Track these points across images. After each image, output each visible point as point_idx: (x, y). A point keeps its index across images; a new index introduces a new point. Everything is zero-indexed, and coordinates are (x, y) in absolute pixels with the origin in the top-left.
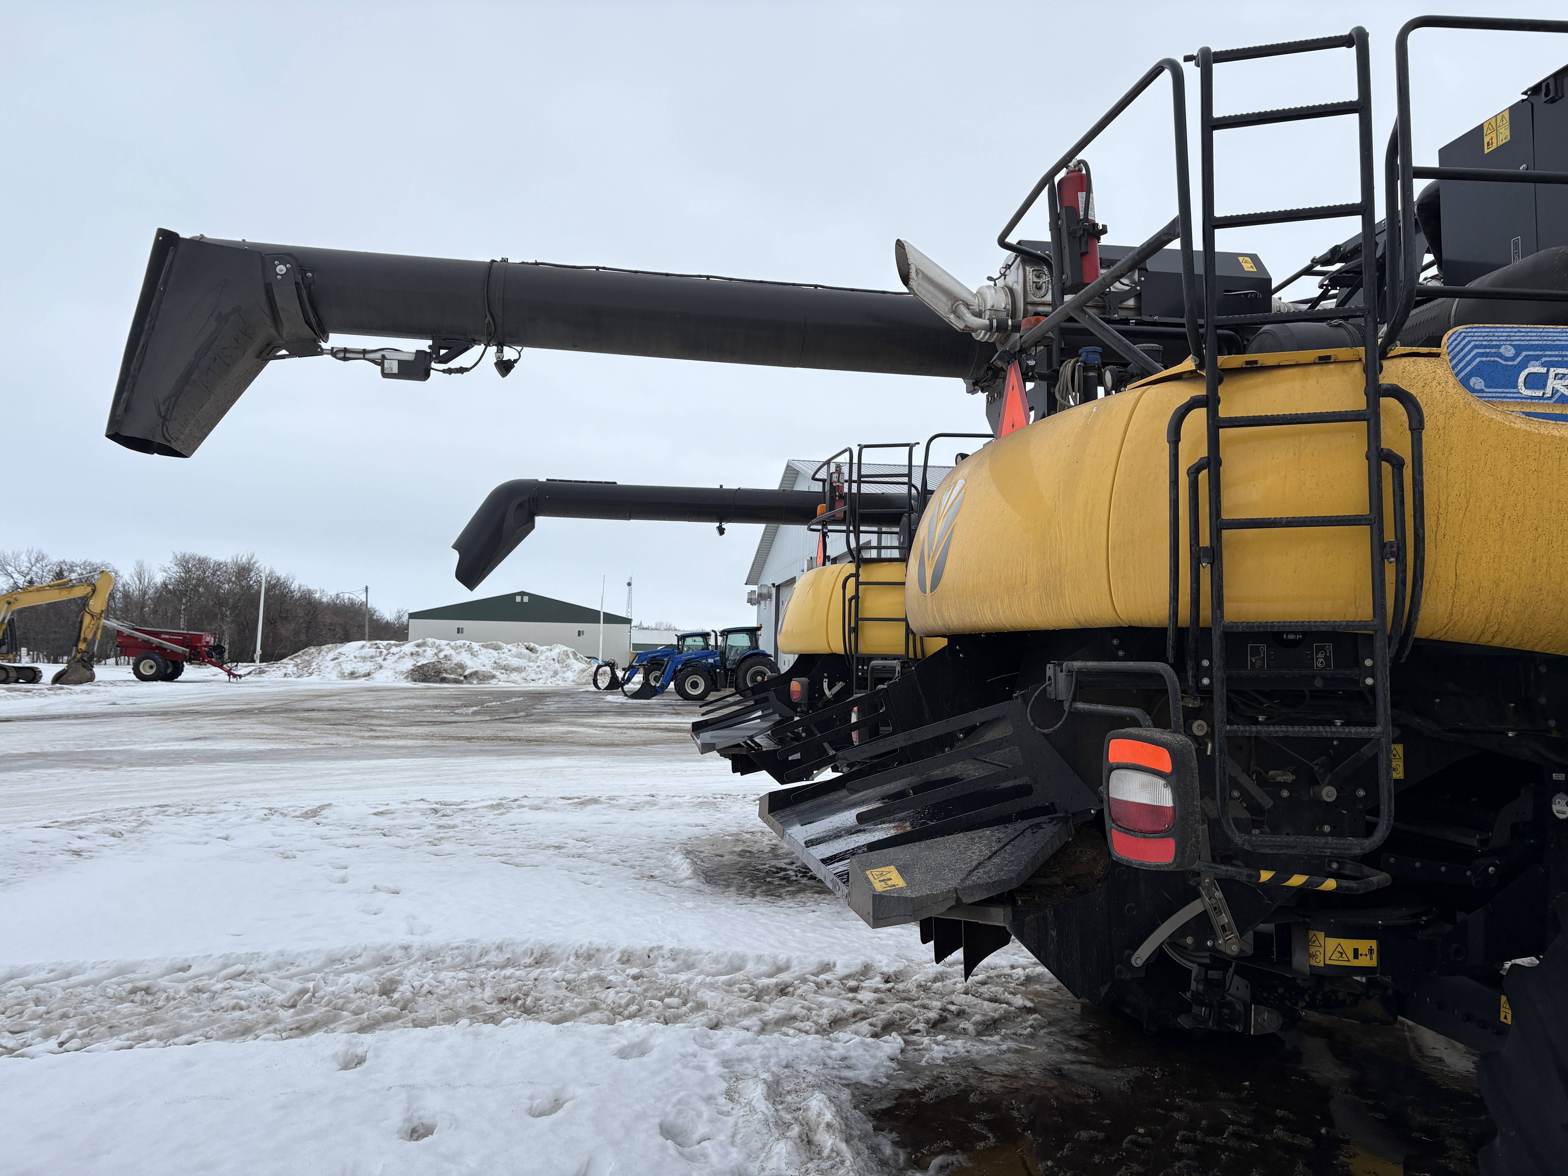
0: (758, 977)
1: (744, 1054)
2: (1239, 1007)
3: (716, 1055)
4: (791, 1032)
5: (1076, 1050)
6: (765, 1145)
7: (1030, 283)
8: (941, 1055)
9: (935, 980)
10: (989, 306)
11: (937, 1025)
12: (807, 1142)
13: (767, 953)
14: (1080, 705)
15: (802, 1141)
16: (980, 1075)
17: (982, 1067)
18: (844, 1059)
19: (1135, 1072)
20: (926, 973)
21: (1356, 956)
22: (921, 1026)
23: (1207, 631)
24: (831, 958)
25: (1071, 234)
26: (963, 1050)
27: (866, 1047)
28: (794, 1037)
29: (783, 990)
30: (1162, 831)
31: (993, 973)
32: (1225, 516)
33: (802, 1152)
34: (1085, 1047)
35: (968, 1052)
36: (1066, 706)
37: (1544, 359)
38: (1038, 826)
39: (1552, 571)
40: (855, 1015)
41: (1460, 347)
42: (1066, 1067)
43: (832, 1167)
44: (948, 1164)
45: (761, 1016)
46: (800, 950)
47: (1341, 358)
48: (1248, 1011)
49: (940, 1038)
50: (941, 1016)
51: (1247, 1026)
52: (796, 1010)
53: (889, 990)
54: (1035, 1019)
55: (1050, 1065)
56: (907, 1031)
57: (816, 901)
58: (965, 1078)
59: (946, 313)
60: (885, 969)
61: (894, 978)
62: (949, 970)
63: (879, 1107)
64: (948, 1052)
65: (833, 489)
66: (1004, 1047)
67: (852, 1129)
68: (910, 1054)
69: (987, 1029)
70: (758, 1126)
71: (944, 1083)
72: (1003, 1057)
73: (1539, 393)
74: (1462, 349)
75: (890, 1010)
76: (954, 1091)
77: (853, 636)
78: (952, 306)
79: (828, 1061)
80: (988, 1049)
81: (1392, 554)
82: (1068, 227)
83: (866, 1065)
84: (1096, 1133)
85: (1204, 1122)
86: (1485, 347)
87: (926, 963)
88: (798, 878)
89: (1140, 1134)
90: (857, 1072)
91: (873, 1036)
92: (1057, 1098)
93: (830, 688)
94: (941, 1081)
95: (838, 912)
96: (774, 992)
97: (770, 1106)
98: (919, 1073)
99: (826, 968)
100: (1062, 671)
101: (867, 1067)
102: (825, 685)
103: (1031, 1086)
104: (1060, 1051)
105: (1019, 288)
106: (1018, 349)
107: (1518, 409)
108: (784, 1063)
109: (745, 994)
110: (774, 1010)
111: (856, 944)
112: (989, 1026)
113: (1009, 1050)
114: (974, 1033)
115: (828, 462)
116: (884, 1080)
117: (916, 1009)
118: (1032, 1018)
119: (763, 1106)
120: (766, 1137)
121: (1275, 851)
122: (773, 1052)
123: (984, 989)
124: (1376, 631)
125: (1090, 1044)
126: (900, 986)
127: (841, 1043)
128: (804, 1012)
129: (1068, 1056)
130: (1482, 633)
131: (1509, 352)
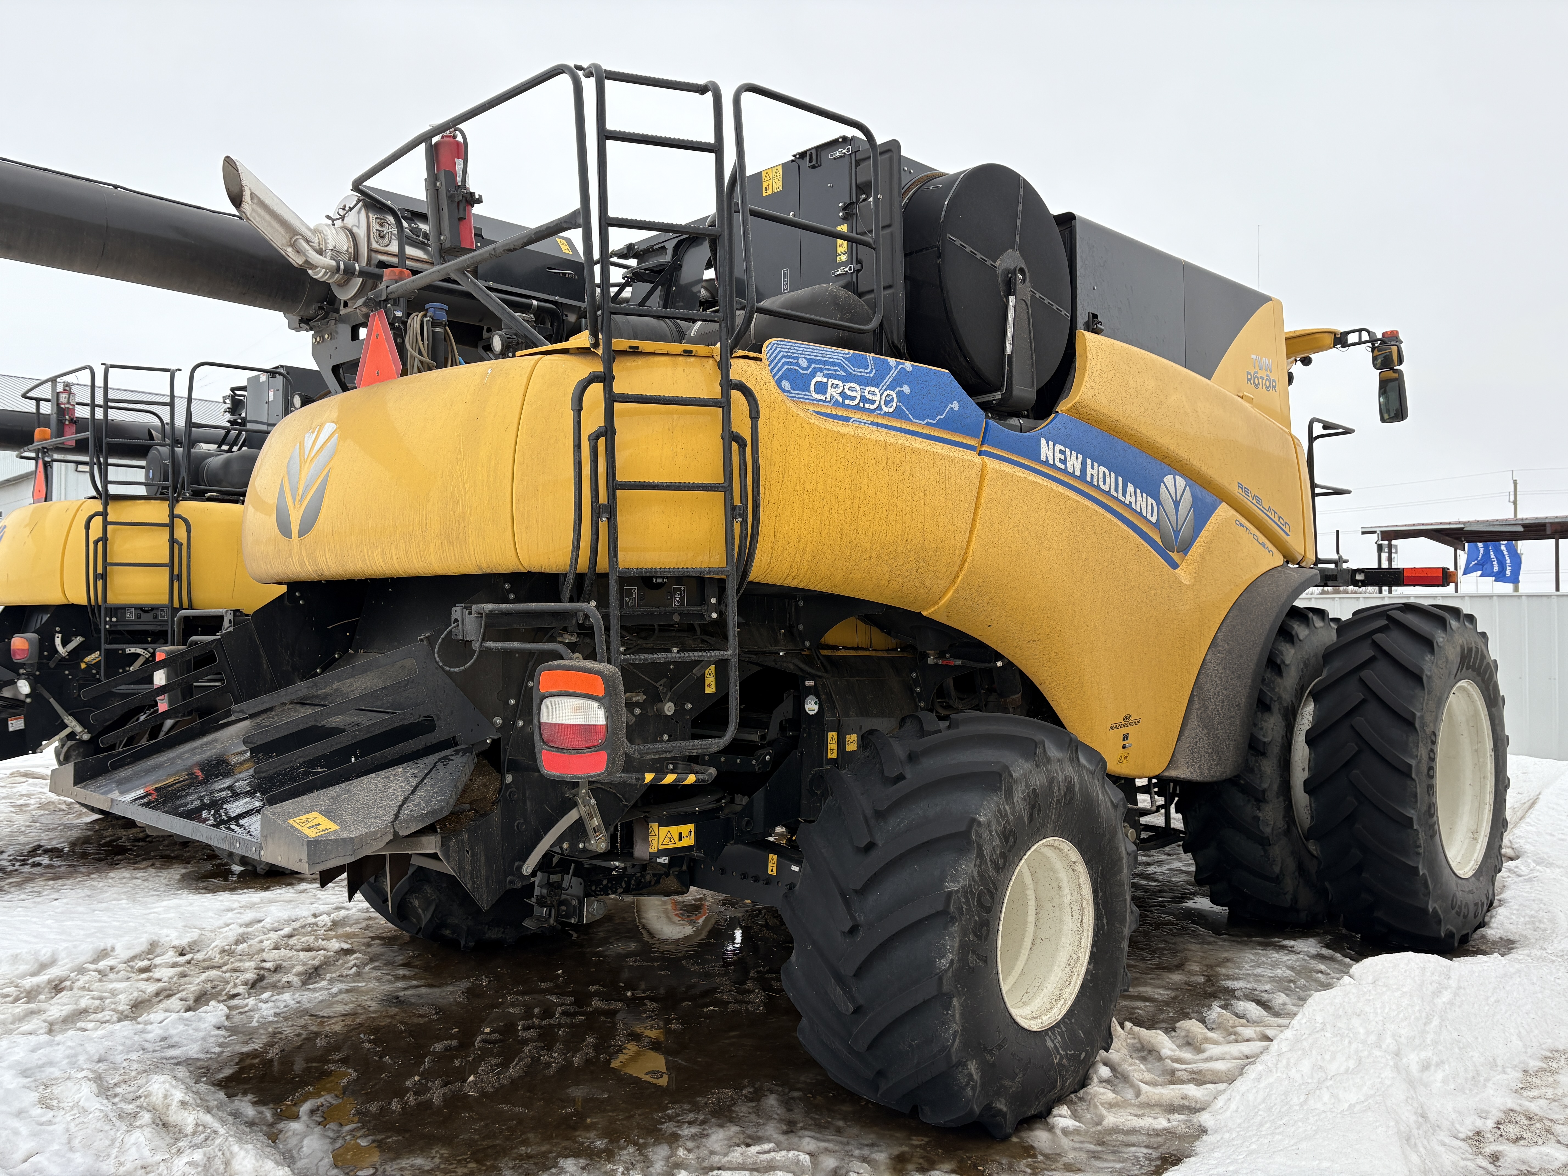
0: (23, 976)
1: (44, 1060)
2: (574, 902)
3: (10, 1067)
4: (90, 1025)
5: (404, 977)
6: (113, 1141)
7: (373, 231)
8: (272, 1012)
9: (237, 943)
10: (330, 246)
11: (256, 985)
12: (163, 1125)
13: (24, 951)
14: (491, 644)
15: (157, 1125)
16: (319, 1020)
17: (318, 1013)
18: (164, 1039)
19: (465, 984)
20: (226, 938)
21: (680, 840)
22: (241, 989)
23: (605, 576)
24: (109, 943)
25: (450, 198)
26: (293, 1002)
27: (187, 1023)
28: (96, 1029)
29: (57, 987)
30: (596, 746)
31: (296, 925)
32: (619, 478)
33: (163, 1134)
34: (412, 973)
35: (298, 1002)
36: (476, 646)
37: (825, 372)
38: (446, 758)
39: (831, 531)
40: (157, 994)
41: (774, 355)
42: (401, 994)
43: (206, 1140)
44: (318, 1107)
45: (44, 1017)
46: (65, 941)
47: (700, 353)
48: (581, 903)
49: (265, 995)
50: (258, 975)
51: (581, 917)
52: (84, 1003)
53: (189, 962)
54: (357, 959)
55: (385, 996)
56: (225, 997)
57: (53, 888)
58: (304, 1027)
59: (283, 245)
60: (176, 943)
61: (188, 949)
62: (250, 930)
63: (221, 1076)
64: (278, 1008)
65: (61, 411)
66: (335, 990)
67: (207, 1101)
68: (237, 1019)
69: (310, 978)
70: (99, 1125)
71: (283, 1036)
72: (336, 999)
73: (822, 397)
74: (775, 357)
75: (198, 980)
76: (298, 1042)
77: (100, 583)
78: (291, 239)
79: (147, 1045)
80: (319, 996)
81: (740, 515)
82: (448, 191)
83: (192, 1040)
84: (449, 1042)
85: (536, 1010)
86: (790, 357)
87: (220, 928)
88: (16, 867)
89: (487, 1033)
90: (185, 1048)
91: (188, 1009)
92: (402, 1023)
93: (64, 644)
94: (279, 1036)
95: (89, 896)
96: (47, 990)
97: (105, 1101)
98: (252, 1034)
99: (104, 954)
100: (470, 613)
101: (195, 1041)
102: (58, 641)
103: (373, 1018)
104: (390, 982)
105: (361, 233)
106: (384, 298)
107: (811, 408)
108: (96, 1058)
109: (10, 999)
110: (58, 1007)
111: (131, 924)
112: (313, 974)
113: (340, 992)
114: (300, 984)
115: (53, 380)
116: (217, 1050)
117: (228, 975)
118: (352, 959)
119: (96, 1105)
120: (112, 1133)
121: (657, 756)
122: (79, 1049)
123: (292, 941)
124: (728, 576)
125: (416, 970)
126: (199, 956)
127: (155, 1025)
128: (97, 1002)
129: (400, 984)
130: (787, 577)
131: (804, 364)
